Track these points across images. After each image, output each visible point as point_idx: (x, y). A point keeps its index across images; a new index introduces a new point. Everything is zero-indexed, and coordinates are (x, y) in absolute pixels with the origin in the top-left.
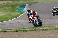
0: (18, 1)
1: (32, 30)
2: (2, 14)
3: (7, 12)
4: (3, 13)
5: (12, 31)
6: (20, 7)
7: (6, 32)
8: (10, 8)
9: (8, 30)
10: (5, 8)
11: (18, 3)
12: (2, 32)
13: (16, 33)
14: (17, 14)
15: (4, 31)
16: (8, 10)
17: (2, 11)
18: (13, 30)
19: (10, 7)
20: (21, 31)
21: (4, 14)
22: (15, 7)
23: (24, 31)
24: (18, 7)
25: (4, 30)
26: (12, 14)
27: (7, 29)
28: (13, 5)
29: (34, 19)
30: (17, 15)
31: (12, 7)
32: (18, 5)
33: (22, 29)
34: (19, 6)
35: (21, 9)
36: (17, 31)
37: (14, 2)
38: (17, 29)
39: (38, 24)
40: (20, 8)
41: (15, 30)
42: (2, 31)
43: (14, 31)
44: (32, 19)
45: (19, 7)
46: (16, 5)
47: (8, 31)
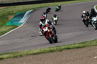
6: (15, 17)
32: (12, 14)
35: (16, 21)
40: (15, 19)
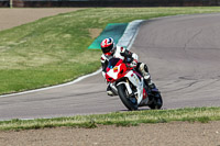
0: (98, 9)
1: (150, 122)
2: (36, 58)
3: (54, 50)
4: (41, 56)
5: (73, 126)
6: (105, 32)
7: (51, 127)
8: (68, 35)
9: (58, 120)
10: (47, 37)
11: (98, 19)
12: (37, 128)
13: (88, 132)
14: (93, 60)
15: (45, 123)
16: (60, 43)
17: (38, 47)
18: (80, 122)
19: (67, 32)
20: (109, 123)
21: (45, 60)
22: (87, 34)
23: (118, 124)
24: (96, 32)
25: (42, 121)
26: (73, 60)
27: (56, 116)
28: (78, 27)
29: (125, 79)
30: (92, 64)
31: (73, 34)
32: (97, 25)
33: (112, 117)
34: (100, 30)
36: (92, 126)
37: (82, 13)
38: (92, 117)
39: (144, 98)
41: (84, 121)
42: (36, 124)
43: (80, 126)
44: (117, 81)
45: (101, 34)
46: (91, 24)
47: (59, 123)
